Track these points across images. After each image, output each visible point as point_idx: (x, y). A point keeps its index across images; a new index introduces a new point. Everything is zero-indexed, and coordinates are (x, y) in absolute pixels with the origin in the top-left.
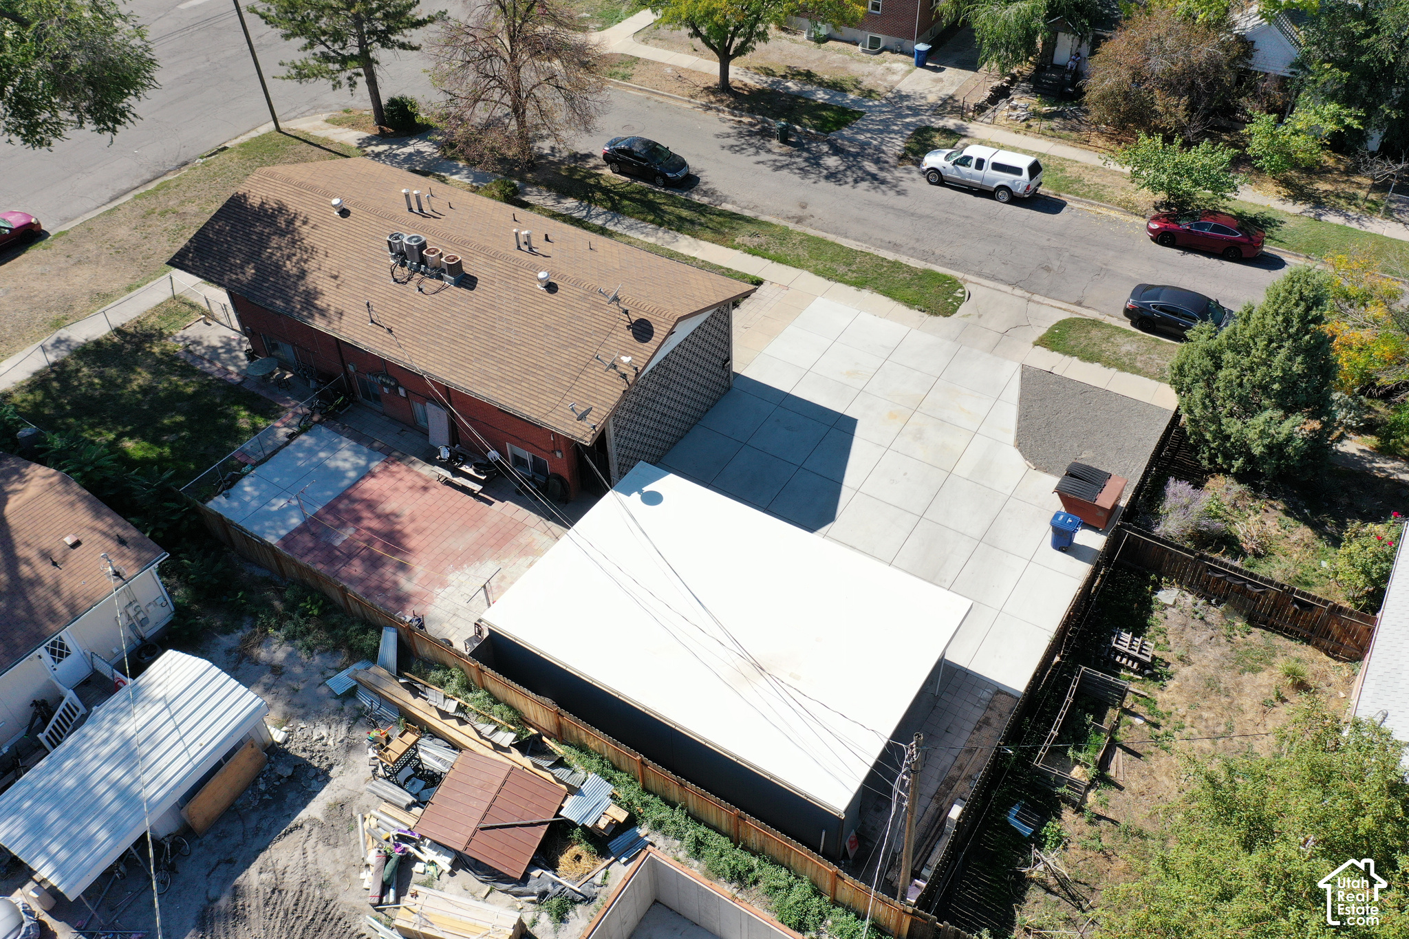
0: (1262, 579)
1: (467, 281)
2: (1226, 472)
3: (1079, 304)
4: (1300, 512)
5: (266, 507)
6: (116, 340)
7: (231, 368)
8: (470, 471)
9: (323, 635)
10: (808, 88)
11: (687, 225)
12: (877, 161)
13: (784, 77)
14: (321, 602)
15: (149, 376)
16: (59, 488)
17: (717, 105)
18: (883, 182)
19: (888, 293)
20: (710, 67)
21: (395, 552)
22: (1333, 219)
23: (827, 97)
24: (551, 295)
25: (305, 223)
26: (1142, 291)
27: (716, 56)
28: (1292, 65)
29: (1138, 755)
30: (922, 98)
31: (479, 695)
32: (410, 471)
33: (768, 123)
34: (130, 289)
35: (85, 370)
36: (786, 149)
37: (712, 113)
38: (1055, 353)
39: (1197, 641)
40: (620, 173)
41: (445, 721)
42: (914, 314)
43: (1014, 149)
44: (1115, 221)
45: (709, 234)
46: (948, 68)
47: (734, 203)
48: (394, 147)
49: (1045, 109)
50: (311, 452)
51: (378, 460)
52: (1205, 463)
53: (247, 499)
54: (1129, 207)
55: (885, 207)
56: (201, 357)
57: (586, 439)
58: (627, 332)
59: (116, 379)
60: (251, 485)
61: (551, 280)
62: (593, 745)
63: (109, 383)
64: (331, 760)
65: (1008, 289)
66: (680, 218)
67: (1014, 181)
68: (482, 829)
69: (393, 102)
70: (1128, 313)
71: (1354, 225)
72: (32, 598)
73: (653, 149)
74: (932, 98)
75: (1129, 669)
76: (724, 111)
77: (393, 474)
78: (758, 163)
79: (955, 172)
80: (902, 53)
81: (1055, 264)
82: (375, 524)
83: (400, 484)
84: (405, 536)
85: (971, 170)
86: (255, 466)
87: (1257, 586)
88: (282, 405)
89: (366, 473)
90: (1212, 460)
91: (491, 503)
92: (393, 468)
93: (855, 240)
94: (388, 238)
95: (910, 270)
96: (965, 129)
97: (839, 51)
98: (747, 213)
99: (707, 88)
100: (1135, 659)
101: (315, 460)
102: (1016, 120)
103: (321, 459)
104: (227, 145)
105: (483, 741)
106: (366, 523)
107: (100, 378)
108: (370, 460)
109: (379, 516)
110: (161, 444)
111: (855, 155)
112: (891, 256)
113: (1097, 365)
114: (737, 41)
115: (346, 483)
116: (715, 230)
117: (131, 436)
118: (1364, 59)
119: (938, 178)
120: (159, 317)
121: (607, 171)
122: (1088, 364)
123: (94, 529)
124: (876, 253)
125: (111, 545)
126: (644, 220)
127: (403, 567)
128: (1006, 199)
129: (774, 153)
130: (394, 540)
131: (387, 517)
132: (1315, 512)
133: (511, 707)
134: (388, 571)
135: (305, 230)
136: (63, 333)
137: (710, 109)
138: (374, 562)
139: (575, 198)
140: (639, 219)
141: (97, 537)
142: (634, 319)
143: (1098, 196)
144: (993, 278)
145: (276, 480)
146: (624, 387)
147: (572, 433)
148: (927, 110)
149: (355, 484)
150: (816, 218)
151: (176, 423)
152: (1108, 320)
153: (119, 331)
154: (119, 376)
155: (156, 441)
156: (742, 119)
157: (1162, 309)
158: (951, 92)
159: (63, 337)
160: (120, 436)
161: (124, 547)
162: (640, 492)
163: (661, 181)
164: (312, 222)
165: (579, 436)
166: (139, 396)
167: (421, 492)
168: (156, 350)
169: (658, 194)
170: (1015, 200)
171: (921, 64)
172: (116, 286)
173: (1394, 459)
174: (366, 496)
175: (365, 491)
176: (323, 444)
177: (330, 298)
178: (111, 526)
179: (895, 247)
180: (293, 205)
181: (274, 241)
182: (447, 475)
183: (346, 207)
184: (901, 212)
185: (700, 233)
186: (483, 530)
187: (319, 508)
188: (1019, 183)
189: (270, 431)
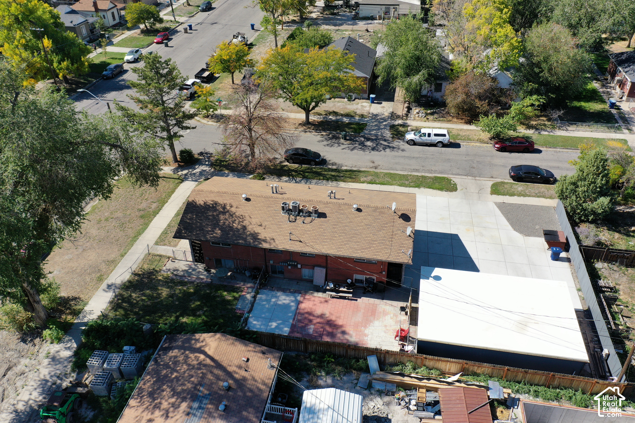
0: (624, 250)
1: (322, 215)
3: (492, 177)
4: (612, 229)
5: (270, 327)
6: (136, 278)
7: (202, 277)
8: (344, 290)
9: (340, 368)
10: (338, 117)
11: (338, 178)
12: (385, 140)
13: (326, 115)
14: (332, 356)
15: (168, 290)
17: (308, 130)
18: (394, 148)
19: (430, 187)
20: (301, 116)
21: (337, 329)
22: (543, 133)
23: (348, 120)
24: (361, 213)
25: (231, 207)
26: (514, 168)
27: (303, 110)
28: (510, 84)
29: (630, 317)
30: (383, 114)
31: (422, 369)
32: (314, 296)
33: (333, 133)
34: (123, 256)
35: (134, 295)
36: (348, 142)
37: (308, 134)
38: (500, 196)
39: (617, 277)
40: (293, 163)
42: (444, 193)
44: (480, 147)
45: (350, 180)
46: (383, 102)
47: (346, 166)
48: (191, 170)
49: (429, 111)
50: (269, 301)
51: (298, 296)
53: (258, 326)
54: (481, 141)
55: (402, 157)
56: (184, 276)
58: (400, 219)
59: (153, 295)
60: (255, 320)
61: (358, 207)
62: (479, 371)
63: (150, 297)
64: (386, 413)
65: (466, 177)
66: (333, 176)
67: (444, 139)
68: (470, 413)
69: (182, 152)
70: (512, 177)
71: (552, 134)
73: (306, 151)
74: (386, 114)
75: (608, 291)
76: (313, 132)
77: (309, 300)
78: (343, 149)
79: (420, 139)
80: (363, 99)
81: (475, 165)
82: (319, 320)
83: (315, 303)
84: (334, 321)
85: (427, 137)
86: (249, 312)
87: (628, 254)
88: (238, 286)
89: (299, 303)
90: (580, 218)
91: (357, 300)
92: (307, 297)
93: (401, 171)
95: (430, 178)
96: (407, 123)
97: (338, 102)
98: (355, 169)
99: (300, 124)
100: (608, 288)
101: (272, 303)
102: (422, 117)
103: (274, 302)
106: (315, 321)
107: (144, 296)
108: (295, 297)
109: (318, 317)
110: (200, 316)
111: (376, 140)
112: (419, 174)
113: (516, 197)
115: (293, 308)
116: (351, 178)
117: (182, 315)
118: (541, 80)
119: (413, 143)
120: (148, 264)
121: (287, 163)
122: (512, 197)
123: (249, 351)
124: (412, 174)
125: (261, 355)
126: (320, 179)
127: (344, 333)
128: (441, 146)
129: (345, 144)
130: (332, 324)
131: (322, 316)
132: (616, 228)
133: (437, 369)
134: (340, 336)
135: (233, 209)
136: (108, 282)
137: (306, 132)
138: (332, 334)
139: (285, 176)
141: (253, 354)
142: (400, 214)
143: (468, 139)
144: (459, 174)
145: (263, 316)
146: (412, 240)
148: (388, 119)
149: (297, 308)
150: (381, 166)
151: (197, 305)
152: (506, 181)
153: (135, 274)
154: (153, 293)
155: (194, 315)
156: (323, 133)
157: (525, 173)
158: (391, 110)
159: (110, 283)
160: (177, 318)
161: (266, 354)
162: (431, 277)
163: (313, 163)
164: (234, 206)
165: (405, 261)
166: (170, 299)
167: (326, 303)
168: (160, 278)
169: (316, 168)
170: (445, 145)
171: (373, 102)
172: (114, 256)
173: (621, 206)
174: (306, 311)
175: (304, 309)
176: (270, 296)
178: (254, 348)
179: (417, 170)
180: (221, 200)
181: (222, 217)
182: (334, 294)
183: (248, 197)
184: (409, 158)
185: (345, 180)
186: (362, 311)
187: (291, 321)
188: (446, 139)
189: (243, 298)
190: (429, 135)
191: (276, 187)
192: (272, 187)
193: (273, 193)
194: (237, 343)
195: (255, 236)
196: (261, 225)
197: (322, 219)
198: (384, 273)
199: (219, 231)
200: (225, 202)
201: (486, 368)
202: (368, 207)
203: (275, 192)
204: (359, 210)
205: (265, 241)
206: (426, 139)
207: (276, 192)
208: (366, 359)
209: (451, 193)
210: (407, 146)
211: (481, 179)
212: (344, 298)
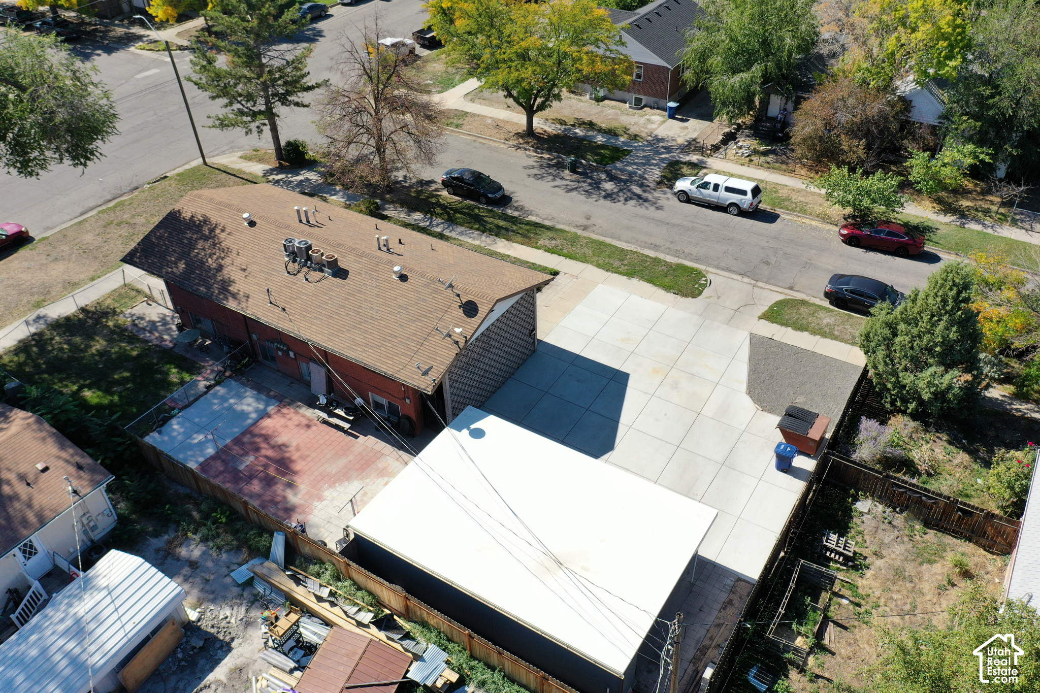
0: (933, 493)
1: (341, 274)
2: (904, 412)
3: (791, 288)
5: (189, 441)
6: (81, 316)
7: (166, 337)
8: (342, 413)
9: (230, 538)
10: (591, 133)
11: (503, 232)
12: (641, 186)
13: (573, 125)
14: (228, 512)
15: (105, 343)
16: (35, 427)
17: (525, 146)
18: (646, 200)
19: (650, 281)
20: (519, 118)
21: (284, 474)
23: (604, 140)
24: (403, 283)
26: (837, 279)
27: (523, 111)
28: (940, 117)
29: (845, 628)
30: (673, 140)
31: (346, 584)
32: (297, 413)
33: (561, 158)
34: (92, 279)
35: (57, 339)
36: (575, 177)
37: (521, 151)
38: (775, 325)
41: (320, 604)
42: (670, 296)
43: (741, 177)
44: (815, 229)
45: (519, 238)
46: (691, 119)
47: (537, 215)
48: (290, 176)
49: (762, 148)
50: (224, 399)
51: (273, 405)
52: (888, 406)
53: (175, 434)
54: (825, 218)
55: (648, 218)
56: (144, 329)
57: (428, 389)
58: (459, 310)
59: (80, 345)
60: (178, 423)
61: (403, 273)
62: (432, 622)
63: (75, 348)
64: (233, 635)
65: (739, 278)
66: (498, 227)
67: (741, 200)
68: (347, 688)
69: (289, 144)
70: (827, 295)
72: (10, 510)
73: (478, 177)
74: (681, 141)
75: (836, 562)
76: (529, 150)
77: (284, 415)
78: (555, 187)
79: (698, 193)
80: (658, 108)
81: (773, 260)
82: (270, 453)
83: (289, 423)
84: (292, 461)
85: (710, 191)
86: (181, 410)
87: (930, 498)
88: (202, 364)
89: (264, 415)
90: (893, 403)
91: (357, 437)
92: (285, 411)
93: (626, 242)
94: (283, 242)
95: (667, 264)
96: (705, 163)
97: (612, 107)
98: (547, 223)
99: (518, 134)
100: (841, 554)
101: (226, 405)
102: (742, 156)
103: (231, 404)
104: (167, 175)
105: (349, 619)
106: (264, 452)
107: (68, 344)
108: (267, 405)
109: (273, 447)
110: (112, 394)
111: (626, 181)
112: (652, 254)
113: (806, 333)
114: (539, 100)
115: (249, 421)
116: (524, 236)
117: (90, 387)
118: (991, 113)
119: (685, 198)
120: (113, 299)
121: (445, 193)
122: (799, 333)
123: (59, 457)
124: (641, 252)
125: (72, 469)
127: (290, 485)
128: (736, 213)
129: (566, 180)
130: (284, 465)
131: (281, 447)
132: (971, 442)
133: (370, 593)
134: (279, 488)
136: (42, 311)
137: (520, 148)
138: (269, 482)
139: (421, 212)
140: (468, 227)
141: (61, 463)
142: (464, 301)
143: (802, 210)
144: (728, 269)
145: (197, 420)
146: (457, 350)
147: (418, 385)
148: (677, 149)
149: (256, 422)
150: (598, 226)
151: (123, 378)
152: (813, 300)
153: (83, 310)
154: (82, 343)
155: (108, 391)
156: (543, 156)
157: (852, 292)
158: (694, 136)
159: (41, 314)
160: (81, 388)
161: (81, 472)
162: (468, 428)
163: (484, 200)
164: (228, 231)
165: (423, 387)
166: (97, 358)
167: (305, 429)
168: (111, 324)
169: (482, 209)
170: (742, 213)
171: (672, 116)
172: (82, 276)
174: (263, 432)
175: (263, 428)
176: (233, 393)
177: (240, 285)
178: (72, 456)
179: (656, 247)
182: (324, 415)
184: (660, 222)
185: (513, 237)
186: (351, 457)
187: (228, 441)
188: (746, 201)
189: (195, 383)
190: (716, 187)
191: (306, 212)
192: (298, 211)
193: (301, 221)
194: (50, 441)
195: (225, 286)
197: (338, 280)
198: (408, 401)
201: (436, 618)
202: (422, 274)
203: (304, 221)
204: (403, 278)
206: (709, 193)
207: (308, 222)
209: (684, 299)
210: (675, 201)
212: (337, 427)
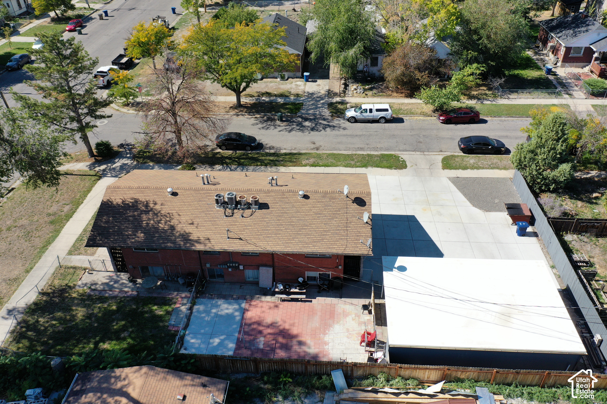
1: (264, 206)
3: (441, 151)
5: (211, 346)
6: (44, 299)
7: (126, 289)
9: (300, 389)
10: (272, 98)
11: (276, 162)
12: (324, 119)
13: (259, 96)
15: (84, 309)
17: (241, 113)
18: (334, 127)
19: (378, 166)
20: (232, 99)
21: (291, 338)
23: (283, 100)
24: (308, 200)
25: (155, 204)
26: (464, 140)
27: (233, 92)
30: (319, 93)
31: (397, 380)
32: (261, 302)
33: (268, 115)
34: (28, 272)
35: (41, 320)
36: (285, 123)
37: (241, 117)
40: (227, 149)
42: (394, 171)
44: (424, 120)
45: (291, 164)
46: (318, 80)
47: (285, 149)
49: (367, 87)
50: (208, 312)
51: (243, 303)
53: (197, 345)
54: (425, 114)
55: (344, 135)
56: (104, 290)
57: (370, 253)
58: (354, 204)
59: (66, 318)
60: (192, 338)
61: (305, 194)
62: (463, 376)
63: (62, 321)
65: (414, 153)
66: (272, 161)
67: (386, 114)
73: (239, 136)
74: (323, 92)
75: (584, 266)
76: (245, 115)
77: (256, 306)
78: (280, 131)
79: (361, 116)
80: (296, 78)
82: (269, 331)
83: (263, 309)
84: (288, 330)
86: (186, 327)
87: (598, 223)
88: (170, 296)
89: (244, 311)
91: (311, 301)
92: (253, 303)
93: (345, 150)
94: (216, 198)
95: (377, 156)
96: (345, 100)
97: (271, 82)
98: (295, 152)
99: (231, 107)
100: (583, 262)
101: (212, 315)
102: (360, 93)
103: (215, 313)
106: (265, 332)
107: (55, 320)
108: (240, 305)
109: (268, 326)
110: (124, 339)
111: (314, 119)
112: (365, 153)
113: (469, 170)
115: (238, 318)
116: (291, 162)
117: (103, 341)
118: (480, 47)
119: (354, 120)
120: (59, 279)
121: (219, 150)
124: (356, 153)
126: (257, 165)
127: (301, 343)
128: (384, 122)
129: (282, 126)
130: (285, 334)
131: (272, 325)
133: (414, 378)
134: (296, 348)
135: (158, 207)
136: (10, 305)
138: (286, 347)
140: (255, 166)
142: (353, 198)
144: (406, 151)
145: (202, 331)
147: (362, 253)
148: (325, 97)
149: (243, 318)
150: (323, 146)
151: (121, 326)
153: (43, 293)
154: (66, 316)
155: (119, 339)
156: (256, 116)
158: (327, 88)
159: (11, 307)
160: (96, 344)
161: (207, 388)
162: (395, 268)
163: (249, 148)
165: (366, 253)
166: (88, 321)
167: (276, 308)
168: (74, 295)
169: (252, 154)
170: (387, 121)
171: (307, 81)
172: (16, 273)
174: (253, 320)
175: (250, 319)
176: (210, 305)
177: (196, 234)
178: (192, 380)
179: (362, 149)
180: (142, 198)
181: (144, 217)
182: (284, 296)
183: (174, 191)
184: (352, 136)
185: (286, 164)
186: (319, 314)
187: (237, 335)
188: (388, 115)
189: (177, 310)
190: (371, 111)
191: (207, 177)
192: (203, 178)
193: (204, 184)
194: (170, 377)
195: (186, 237)
196: (192, 224)
197: (263, 211)
198: (340, 267)
199: (142, 235)
200: (147, 199)
201: (472, 372)
202: (316, 192)
203: (206, 182)
204: (306, 197)
205: (198, 241)
206: (367, 115)
207: (208, 183)
208: (329, 375)
209: (401, 171)
210: (348, 124)
211: (430, 153)
212: (296, 300)
